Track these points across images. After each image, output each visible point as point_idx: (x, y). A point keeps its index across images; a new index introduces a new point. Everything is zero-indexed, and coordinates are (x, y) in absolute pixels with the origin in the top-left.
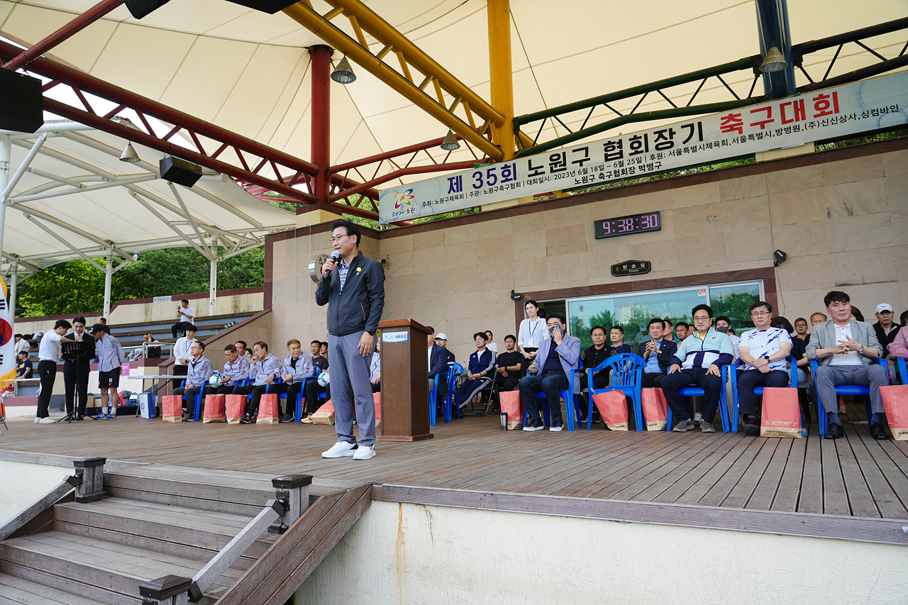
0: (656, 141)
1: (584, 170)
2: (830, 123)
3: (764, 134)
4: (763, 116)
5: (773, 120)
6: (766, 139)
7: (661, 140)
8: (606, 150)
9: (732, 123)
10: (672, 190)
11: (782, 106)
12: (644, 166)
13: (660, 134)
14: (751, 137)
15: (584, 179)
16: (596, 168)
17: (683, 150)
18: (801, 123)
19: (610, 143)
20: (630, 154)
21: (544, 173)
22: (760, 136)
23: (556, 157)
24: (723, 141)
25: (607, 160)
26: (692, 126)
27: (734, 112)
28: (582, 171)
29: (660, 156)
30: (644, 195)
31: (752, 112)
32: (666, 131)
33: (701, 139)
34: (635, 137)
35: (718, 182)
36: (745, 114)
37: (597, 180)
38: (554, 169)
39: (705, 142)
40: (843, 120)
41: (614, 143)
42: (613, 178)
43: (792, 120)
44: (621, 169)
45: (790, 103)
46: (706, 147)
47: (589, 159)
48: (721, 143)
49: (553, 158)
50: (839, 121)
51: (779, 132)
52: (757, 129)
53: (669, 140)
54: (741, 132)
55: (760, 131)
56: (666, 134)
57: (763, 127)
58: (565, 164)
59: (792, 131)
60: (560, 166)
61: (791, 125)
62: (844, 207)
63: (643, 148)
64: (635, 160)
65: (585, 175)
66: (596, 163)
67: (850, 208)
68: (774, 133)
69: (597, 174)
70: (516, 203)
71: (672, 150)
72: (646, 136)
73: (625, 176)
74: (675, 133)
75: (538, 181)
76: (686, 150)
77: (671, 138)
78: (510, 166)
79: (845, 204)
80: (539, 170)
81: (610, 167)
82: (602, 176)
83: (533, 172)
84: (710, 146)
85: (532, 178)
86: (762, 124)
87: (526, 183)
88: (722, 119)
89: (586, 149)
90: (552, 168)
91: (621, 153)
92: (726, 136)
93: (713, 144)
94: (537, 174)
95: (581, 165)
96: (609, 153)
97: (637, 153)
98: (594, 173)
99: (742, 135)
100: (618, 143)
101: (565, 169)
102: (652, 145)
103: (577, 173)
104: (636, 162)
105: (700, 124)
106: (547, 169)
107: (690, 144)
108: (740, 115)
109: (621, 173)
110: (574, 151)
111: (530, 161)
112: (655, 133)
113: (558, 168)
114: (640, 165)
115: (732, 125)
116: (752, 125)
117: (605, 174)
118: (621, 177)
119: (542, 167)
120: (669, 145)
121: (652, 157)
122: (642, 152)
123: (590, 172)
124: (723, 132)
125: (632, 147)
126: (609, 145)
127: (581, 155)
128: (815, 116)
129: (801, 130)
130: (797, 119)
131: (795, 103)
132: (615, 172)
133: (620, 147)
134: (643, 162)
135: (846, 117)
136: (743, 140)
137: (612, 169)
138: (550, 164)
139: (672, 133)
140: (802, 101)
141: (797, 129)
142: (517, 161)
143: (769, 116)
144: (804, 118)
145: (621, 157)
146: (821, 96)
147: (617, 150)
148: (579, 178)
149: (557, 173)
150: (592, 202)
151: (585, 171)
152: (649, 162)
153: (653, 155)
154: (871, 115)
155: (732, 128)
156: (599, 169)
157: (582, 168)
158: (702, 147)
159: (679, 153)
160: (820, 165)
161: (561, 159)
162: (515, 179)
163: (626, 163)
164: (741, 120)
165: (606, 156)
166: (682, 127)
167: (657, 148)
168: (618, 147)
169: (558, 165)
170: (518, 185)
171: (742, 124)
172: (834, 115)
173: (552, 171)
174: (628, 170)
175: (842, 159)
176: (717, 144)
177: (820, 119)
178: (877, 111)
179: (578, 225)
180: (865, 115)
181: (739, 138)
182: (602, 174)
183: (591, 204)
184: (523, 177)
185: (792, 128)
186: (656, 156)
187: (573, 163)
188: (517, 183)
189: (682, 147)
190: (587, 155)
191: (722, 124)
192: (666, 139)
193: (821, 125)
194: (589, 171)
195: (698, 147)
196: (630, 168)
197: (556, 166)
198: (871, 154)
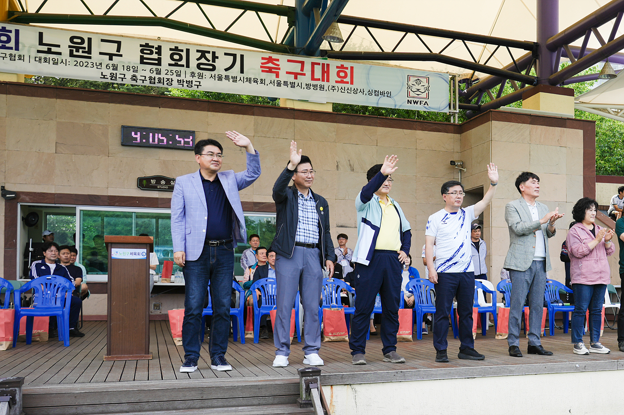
0: (198, 59)
1: (113, 65)
2: (346, 91)
3: (296, 85)
4: (296, 68)
5: (304, 75)
6: (297, 88)
7: (203, 61)
8: (142, 51)
9: (270, 65)
10: (209, 113)
11: (313, 64)
12: (183, 82)
13: (203, 54)
14: (286, 83)
15: (113, 76)
16: (128, 68)
17: (224, 77)
18: (325, 84)
19: (147, 45)
20: (170, 65)
21: (60, 54)
22: (293, 85)
23: (79, 41)
24: (262, 80)
25: (142, 62)
26: (235, 56)
27: (275, 56)
28: (110, 65)
29: (201, 76)
30: (180, 110)
31: (289, 61)
32: (209, 52)
33: (242, 71)
34: (176, 48)
35: (253, 116)
36: (283, 61)
37: (128, 81)
38: (75, 53)
39: (245, 75)
40: (356, 92)
41: (153, 47)
42: (147, 83)
43: (319, 80)
44: (157, 76)
45: (319, 64)
46: (245, 80)
47: (121, 56)
48: (259, 80)
49: (75, 40)
50: (352, 92)
51: (308, 86)
52: (291, 79)
53: (211, 62)
54: (277, 76)
55: (293, 80)
56: (209, 56)
57: (296, 78)
58: (89, 52)
59: (318, 89)
60: (83, 52)
61: (319, 83)
62: (348, 164)
63: (183, 62)
64: (174, 72)
65: (114, 72)
66: (129, 63)
67: (352, 165)
68: (304, 86)
69: (129, 74)
70: (13, 79)
71: (213, 73)
72: (188, 51)
73: (161, 85)
74: (217, 57)
75: (51, 62)
76: (227, 77)
77: (214, 61)
78: (10, 31)
79: (349, 161)
80: (54, 49)
81: (145, 71)
82: (134, 78)
83: (45, 48)
84: (249, 80)
85: (43, 55)
86: (296, 75)
87: (32, 60)
88: (263, 58)
89: (119, 43)
90: (71, 52)
91: (159, 60)
92: (264, 76)
93: (252, 80)
94: (49, 52)
95: (111, 59)
96: (145, 56)
97: (176, 65)
98: (125, 72)
99: (278, 79)
100: (156, 49)
101: (90, 58)
102: (193, 63)
103: (104, 66)
104: (175, 74)
105: (242, 56)
106: (65, 50)
107: (231, 73)
108: (278, 60)
109: (157, 81)
110: (103, 40)
111: (41, 34)
112: (198, 51)
113: (80, 53)
114: (179, 78)
115: (270, 67)
116: (287, 73)
117: (139, 77)
118: (157, 85)
119: (59, 46)
120: (211, 67)
121: (193, 75)
122: (183, 66)
123: (120, 70)
124: (263, 71)
125: (172, 57)
126: (146, 47)
127: (112, 48)
128: (337, 82)
129: (325, 90)
130: (323, 80)
131: (323, 65)
132: (150, 78)
133: (159, 53)
134: (182, 77)
135: (357, 90)
136: (279, 84)
137: (148, 74)
138: (70, 46)
139: (215, 57)
140: (328, 65)
141: (322, 88)
142: (22, 29)
143: (302, 69)
144: (328, 81)
145: (159, 64)
146: (342, 66)
147: (155, 56)
148: (107, 73)
149: (79, 60)
150: (120, 103)
151: (115, 68)
152: (189, 78)
153: (193, 73)
154: (373, 94)
155: (270, 70)
156: (132, 70)
157: (111, 62)
158: (242, 79)
159: (220, 79)
160: (335, 124)
161: (86, 45)
162: (17, 49)
163: (163, 72)
164: (279, 65)
165: (142, 58)
166: (226, 54)
167: (198, 66)
168: (156, 53)
169: (81, 50)
170: (21, 58)
171: (279, 69)
172: (349, 86)
173: (71, 55)
174: (165, 80)
175: (351, 124)
176: (256, 81)
177: (340, 85)
178: (378, 92)
179: (100, 125)
180: (370, 93)
181: (276, 82)
182: (134, 76)
183: (118, 105)
184: (29, 51)
185: (318, 86)
186: (196, 75)
187: (101, 53)
188: (20, 56)
189: (224, 73)
190: (118, 50)
191: (262, 63)
192: (209, 61)
193: (340, 91)
194: (120, 68)
195: (238, 79)
196: (168, 79)
197: (77, 51)
198: (370, 125)
